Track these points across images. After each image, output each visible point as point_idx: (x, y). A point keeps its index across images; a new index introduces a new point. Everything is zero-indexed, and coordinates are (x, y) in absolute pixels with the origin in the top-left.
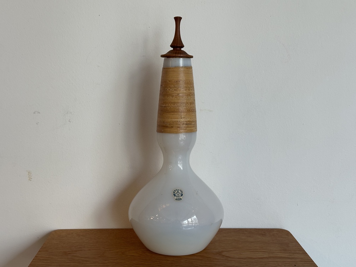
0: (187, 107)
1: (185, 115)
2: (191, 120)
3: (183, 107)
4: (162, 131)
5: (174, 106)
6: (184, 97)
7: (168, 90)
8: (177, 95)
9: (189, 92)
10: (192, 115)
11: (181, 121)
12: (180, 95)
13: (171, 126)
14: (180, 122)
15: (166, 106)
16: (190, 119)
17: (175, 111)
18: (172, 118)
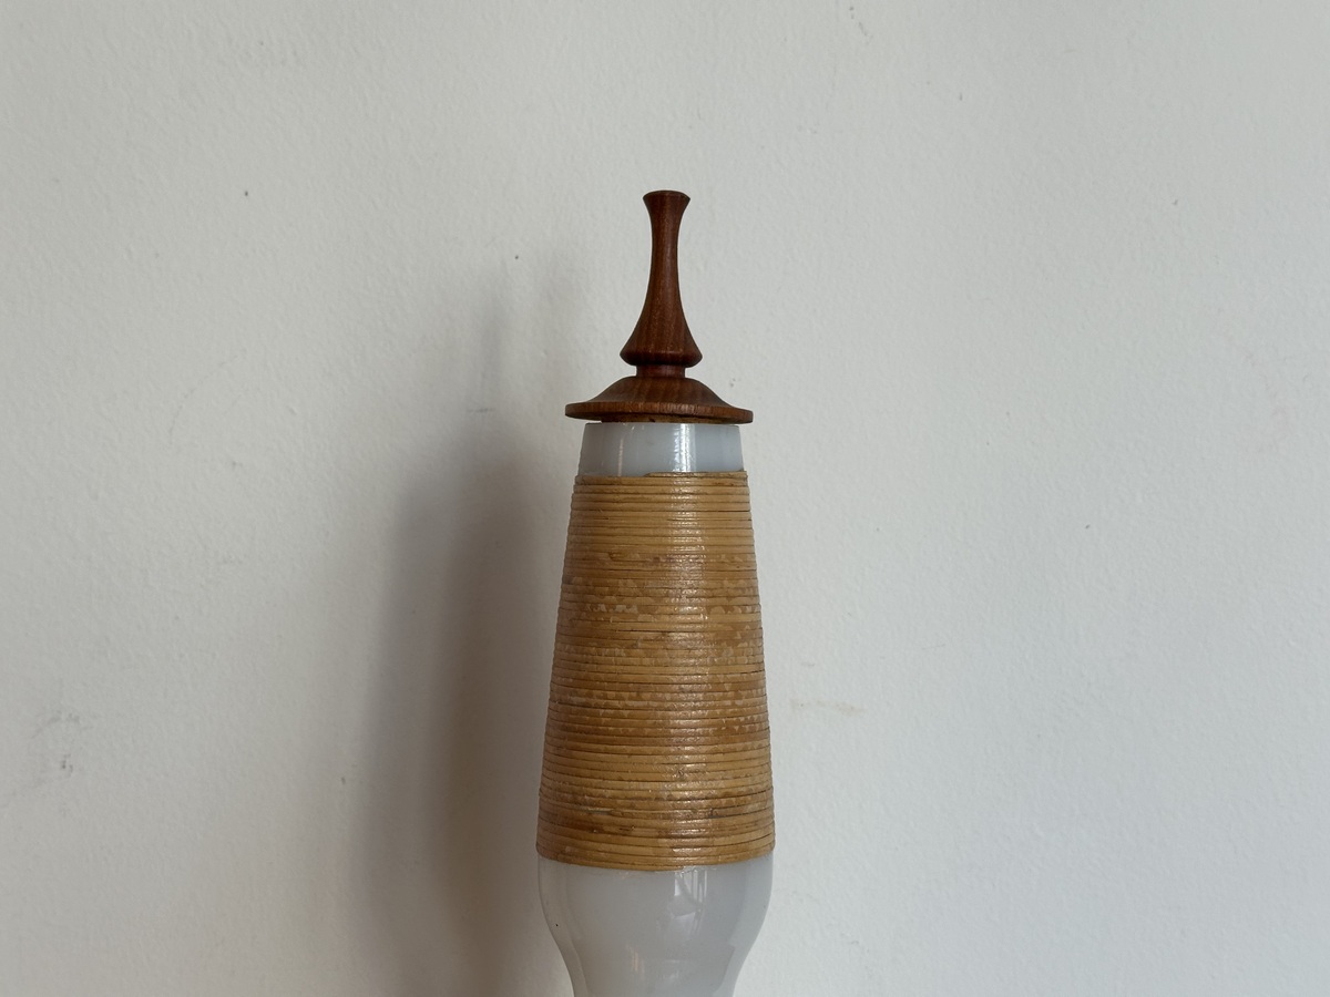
0: (714, 707)
1: (704, 757)
2: (741, 786)
3: (695, 709)
4: (563, 852)
5: (640, 704)
6: (697, 652)
7: (603, 607)
8: (656, 640)
9: (730, 618)
10: (748, 754)
11: (679, 795)
12: (676, 636)
13: (622, 827)
14: (670, 798)
15: (593, 701)
16: (732, 783)
17: (650, 735)
18: (624, 776)
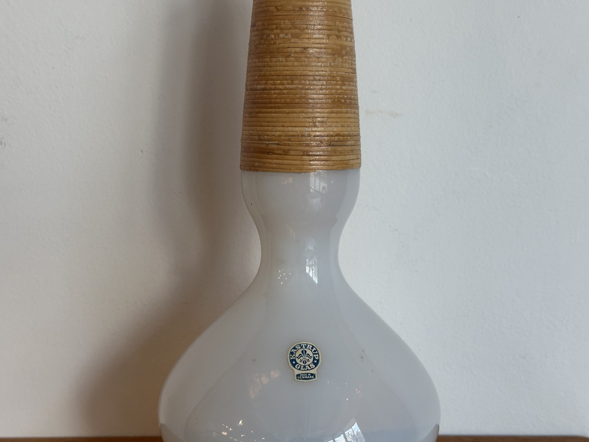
0: (331, 89)
1: (326, 115)
2: (345, 131)
3: (321, 89)
4: (254, 166)
5: (293, 86)
6: (323, 60)
7: (273, 36)
8: (302, 52)
9: (338, 42)
10: (349, 115)
11: (313, 134)
12: (311, 51)
13: (284, 151)
14: (309, 136)
15: (268, 87)
16: (340, 129)
17: (297, 103)
18: (286, 124)
